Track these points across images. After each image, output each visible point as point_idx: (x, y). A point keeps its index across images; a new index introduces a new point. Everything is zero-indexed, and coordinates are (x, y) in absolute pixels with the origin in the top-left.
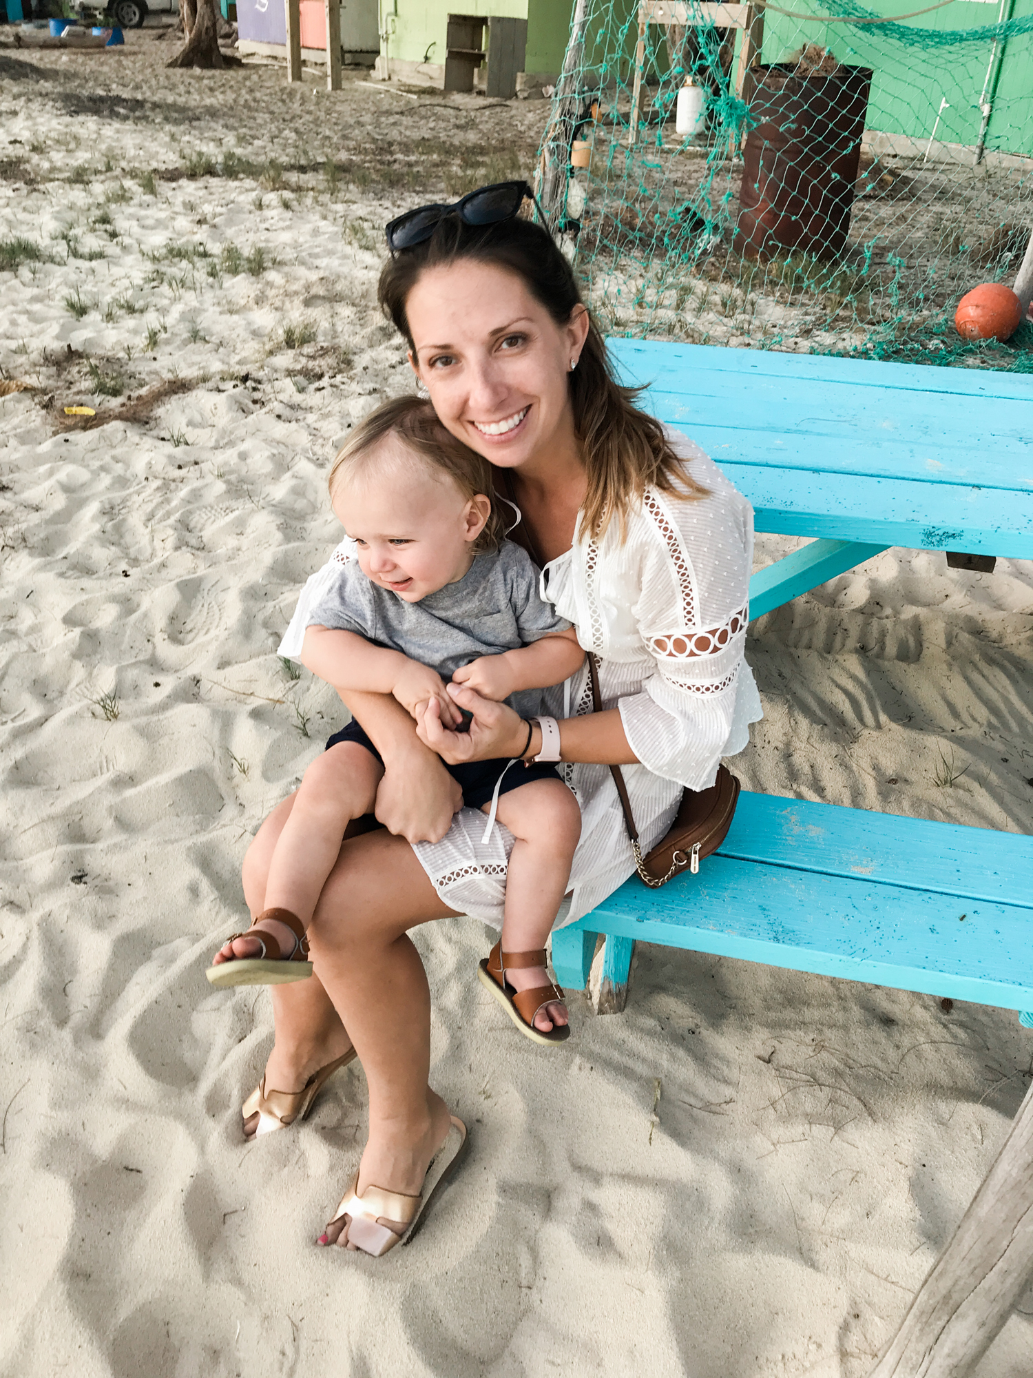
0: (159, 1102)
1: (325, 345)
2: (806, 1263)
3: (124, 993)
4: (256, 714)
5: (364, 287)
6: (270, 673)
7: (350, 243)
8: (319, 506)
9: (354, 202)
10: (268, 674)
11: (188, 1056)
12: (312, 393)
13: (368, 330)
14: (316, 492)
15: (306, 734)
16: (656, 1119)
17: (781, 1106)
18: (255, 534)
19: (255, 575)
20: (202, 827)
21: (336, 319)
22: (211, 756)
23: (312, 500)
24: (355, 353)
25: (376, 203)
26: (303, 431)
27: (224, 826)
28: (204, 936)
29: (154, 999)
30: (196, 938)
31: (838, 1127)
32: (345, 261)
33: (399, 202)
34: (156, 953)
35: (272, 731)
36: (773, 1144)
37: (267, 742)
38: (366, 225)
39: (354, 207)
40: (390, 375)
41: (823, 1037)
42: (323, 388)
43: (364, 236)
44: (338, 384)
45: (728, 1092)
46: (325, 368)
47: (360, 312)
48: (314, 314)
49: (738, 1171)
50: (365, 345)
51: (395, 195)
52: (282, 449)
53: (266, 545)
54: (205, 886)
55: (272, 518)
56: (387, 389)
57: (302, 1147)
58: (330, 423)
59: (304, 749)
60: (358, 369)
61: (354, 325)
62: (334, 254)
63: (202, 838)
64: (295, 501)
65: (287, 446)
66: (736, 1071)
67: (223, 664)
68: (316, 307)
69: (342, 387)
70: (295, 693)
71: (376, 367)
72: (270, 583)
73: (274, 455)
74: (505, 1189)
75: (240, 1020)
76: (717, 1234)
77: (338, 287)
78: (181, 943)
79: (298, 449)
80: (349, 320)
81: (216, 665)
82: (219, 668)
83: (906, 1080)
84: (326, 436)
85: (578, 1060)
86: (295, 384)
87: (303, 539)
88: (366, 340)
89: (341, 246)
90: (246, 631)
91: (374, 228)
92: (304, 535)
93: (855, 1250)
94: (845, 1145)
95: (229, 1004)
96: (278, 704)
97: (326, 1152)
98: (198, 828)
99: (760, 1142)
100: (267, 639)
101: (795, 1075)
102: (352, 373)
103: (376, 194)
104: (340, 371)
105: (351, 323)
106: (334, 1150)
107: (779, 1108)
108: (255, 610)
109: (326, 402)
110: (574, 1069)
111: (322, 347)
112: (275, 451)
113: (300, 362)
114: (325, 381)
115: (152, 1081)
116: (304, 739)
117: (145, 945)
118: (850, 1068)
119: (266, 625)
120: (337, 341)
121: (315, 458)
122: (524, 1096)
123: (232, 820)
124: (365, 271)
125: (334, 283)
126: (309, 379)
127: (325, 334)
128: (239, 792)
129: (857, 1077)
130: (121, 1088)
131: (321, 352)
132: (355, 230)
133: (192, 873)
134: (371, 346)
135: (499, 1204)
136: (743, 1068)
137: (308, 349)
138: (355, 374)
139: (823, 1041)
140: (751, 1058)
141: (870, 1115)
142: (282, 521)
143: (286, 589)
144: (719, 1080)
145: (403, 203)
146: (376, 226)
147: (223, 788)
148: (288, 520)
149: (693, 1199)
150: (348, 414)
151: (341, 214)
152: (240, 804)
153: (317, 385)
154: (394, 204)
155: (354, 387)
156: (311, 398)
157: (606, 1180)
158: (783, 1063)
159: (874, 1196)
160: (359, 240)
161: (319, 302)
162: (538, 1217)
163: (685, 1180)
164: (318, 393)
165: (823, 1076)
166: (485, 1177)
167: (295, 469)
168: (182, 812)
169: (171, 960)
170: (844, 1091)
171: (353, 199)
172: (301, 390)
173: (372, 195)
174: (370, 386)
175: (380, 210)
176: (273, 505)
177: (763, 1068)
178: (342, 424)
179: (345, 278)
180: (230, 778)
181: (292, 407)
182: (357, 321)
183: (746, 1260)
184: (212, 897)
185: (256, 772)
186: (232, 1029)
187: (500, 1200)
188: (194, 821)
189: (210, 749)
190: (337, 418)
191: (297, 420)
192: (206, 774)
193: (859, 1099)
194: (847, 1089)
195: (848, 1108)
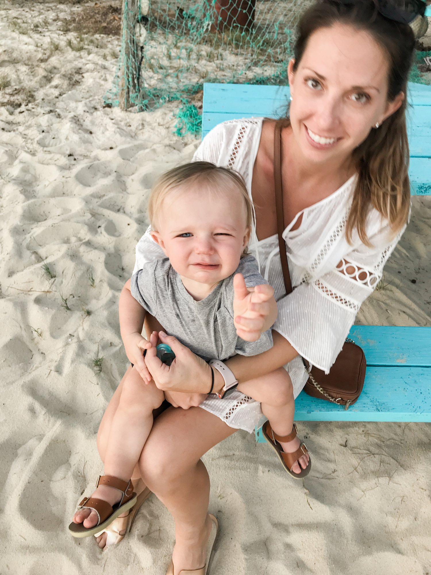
0: (47, 543)
1: (17, 87)
2: (397, 552)
3: (8, 480)
4: (38, 301)
5: (28, 54)
6: (39, 277)
7: (14, 31)
8: (38, 177)
9: (10, 10)
10: (38, 277)
11: (55, 509)
12: (18, 114)
13: (37, 78)
14: (35, 170)
15: (68, 308)
16: (307, 491)
17: (359, 469)
18: (9, 197)
19: (15, 220)
20: (25, 370)
21: (19, 73)
22: (19, 329)
23: (34, 174)
24: (34, 91)
25: (20, 9)
26: (19, 136)
27: (37, 368)
28: (44, 435)
29: (27, 481)
30: (40, 438)
31: (390, 477)
32: (14, 41)
33: (32, 9)
34: (20, 451)
35: (50, 310)
36: (363, 491)
37: (49, 317)
38: (19, 21)
39: (10, 12)
40: (57, 102)
41: (367, 429)
42: (23, 112)
43: (20, 27)
44: (30, 109)
45: (332, 466)
46: (20, 100)
47: (31, 68)
48: (6, 71)
49: (352, 510)
50: (38, 87)
51: (30, 5)
52: (10, 147)
53: (17, 203)
54: (37, 406)
55: (15, 187)
56: (57, 110)
57: (134, 552)
58: (32, 131)
59: (69, 317)
60: (39, 100)
61: (29, 75)
62: (7, 37)
63: (28, 378)
64: (25, 176)
65: (12, 146)
66: (332, 454)
67: (11, 274)
68: (6, 67)
69: (33, 110)
70: (56, 286)
71: (48, 98)
72: (25, 224)
73: (7, 151)
74: (246, 549)
75: (78, 481)
76: (353, 548)
77: (15, 55)
78: (32, 442)
79: (19, 147)
80: (26, 73)
81: (7, 275)
82: (9, 276)
83: (408, 443)
84: (32, 138)
85: (261, 468)
86: (8, 110)
87: (35, 197)
88: (38, 84)
89: (9, 33)
90: (19, 253)
91: (24, 22)
92: (35, 194)
93: (416, 540)
94: (395, 484)
95: (70, 474)
96: (48, 293)
97: (148, 552)
98: (23, 371)
99: (356, 491)
100: (31, 256)
101: (360, 451)
102: (36, 102)
103: (20, 5)
104: (29, 102)
105: (27, 74)
106: (153, 550)
107: (359, 471)
108: (21, 240)
109: (27, 119)
110: (260, 473)
111: (16, 89)
112: (7, 149)
113: (6, 98)
114: (23, 108)
115: (40, 532)
116: (68, 311)
117: (12, 448)
118: (383, 442)
119: (28, 248)
120: (22, 84)
121: (29, 151)
122: (241, 494)
123: (40, 363)
124: (26, 46)
125: (12, 53)
126: (13, 107)
127: (15, 82)
128: (40, 347)
129: (388, 446)
130: (23, 540)
131: (16, 92)
132: (15, 24)
133: (27, 400)
134: (41, 87)
135: (246, 559)
136: (335, 452)
137: (8, 90)
138: (38, 103)
139: (368, 431)
140: (337, 446)
141: (401, 466)
142: (22, 188)
143: (34, 226)
144: (326, 461)
145: (35, 9)
146: (25, 21)
147: (31, 346)
148: (25, 187)
149: (335, 530)
150: (40, 125)
151: (5, 16)
152: (42, 353)
153: (19, 110)
154: (30, 9)
155: (39, 110)
156: (17, 118)
157: (291, 529)
158: (352, 445)
159: (415, 509)
160: (18, 29)
161: (7, 64)
162: (265, 559)
163: (329, 521)
164: (21, 115)
165: (372, 449)
166: (234, 544)
167: (20, 157)
168: (12, 364)
169: (30, 454)
170: (385, 455)
171: (9, 8)
172: (11, 113)
173: (17, 5)
174: (48, 109)
175: (24, 13)
176: (14, 180)
177: (344, 450)
178: (39, 131)
179: (16, 50)
180: (33, 339)
181: (8, 123)
182: (30, 73)
183: (370, 558)
184: (43, 412)
185: (47, 334)
186: (75, 488)
187: (246, 557)
188: (20, 367)
189: (18, 325)
190: (35, 128)
191: (14, 131)
192: (19, 340)
193: (393, 458)
194: (386, 454)
195: (390, 464)
